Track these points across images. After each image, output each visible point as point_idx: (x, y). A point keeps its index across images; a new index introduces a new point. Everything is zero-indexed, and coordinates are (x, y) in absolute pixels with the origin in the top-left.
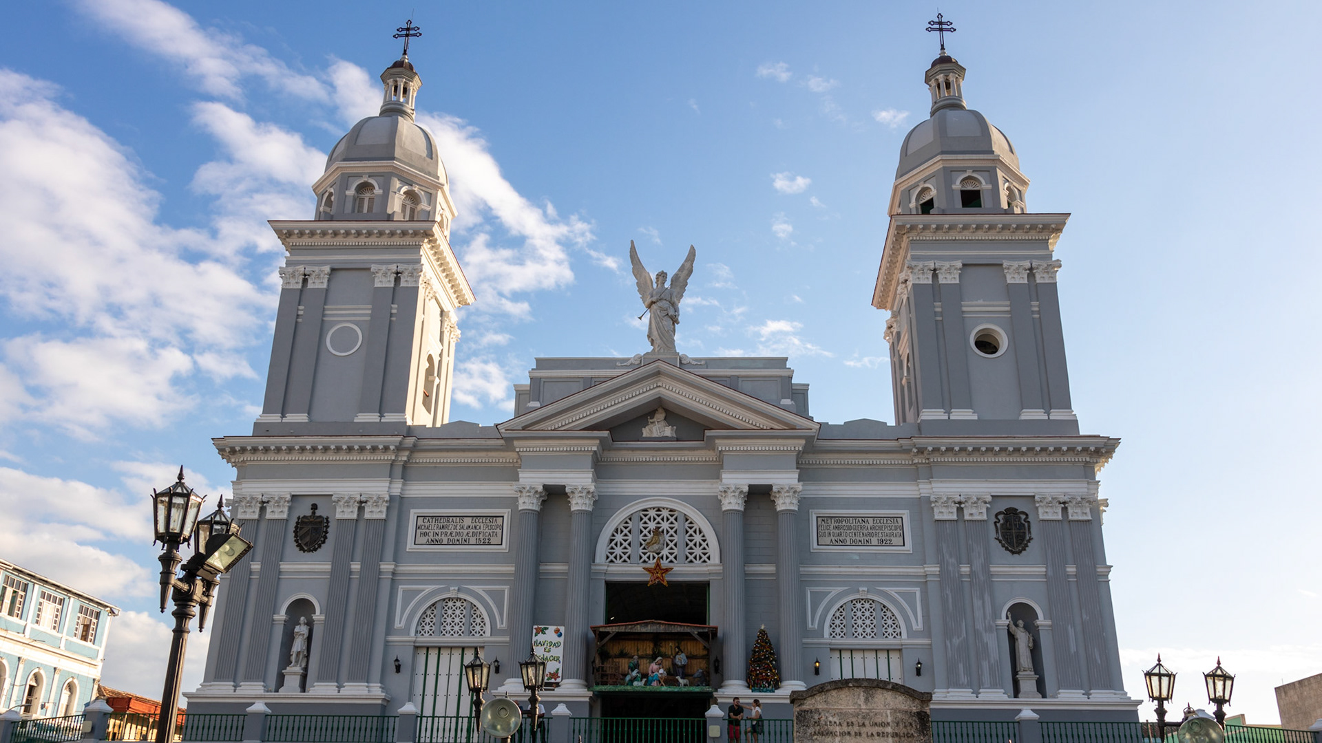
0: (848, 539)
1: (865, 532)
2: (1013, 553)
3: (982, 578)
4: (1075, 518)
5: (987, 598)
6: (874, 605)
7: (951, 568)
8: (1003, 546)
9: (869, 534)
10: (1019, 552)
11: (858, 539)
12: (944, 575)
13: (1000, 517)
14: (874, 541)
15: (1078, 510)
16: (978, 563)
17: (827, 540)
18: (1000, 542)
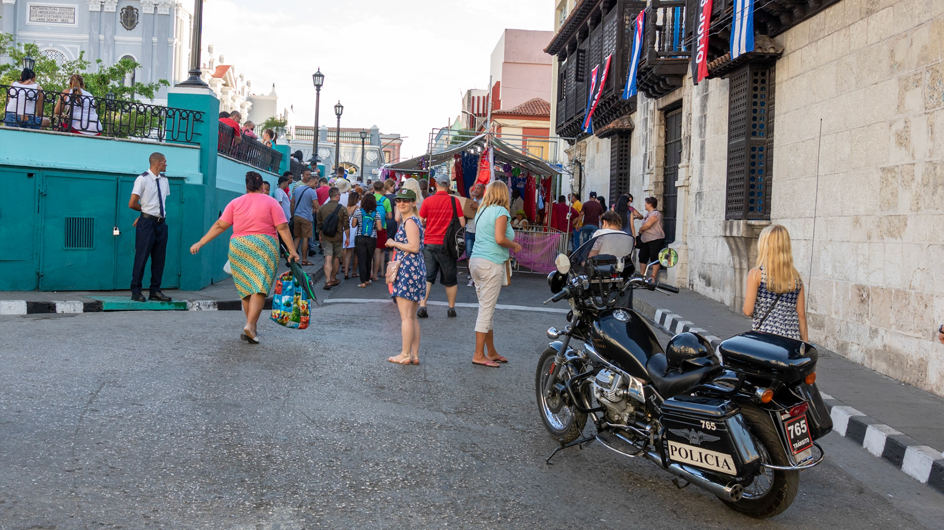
0: (46, 18)
1: (55, 15)
2: (128, 29)
3: (109, 42)
4: (161, 13)
5: (111, 52)
6: (57, 54)
7: (94, 36)
8: (123, 26)
9: (57, 17)
10: (131, 29)
11: (51, 18)
12: (91, 40)
13: (124, 10)
14: (59, 20)
15: (163, 9)
16: (109, 34)
17: (34, 18)
18: (122, 23)
